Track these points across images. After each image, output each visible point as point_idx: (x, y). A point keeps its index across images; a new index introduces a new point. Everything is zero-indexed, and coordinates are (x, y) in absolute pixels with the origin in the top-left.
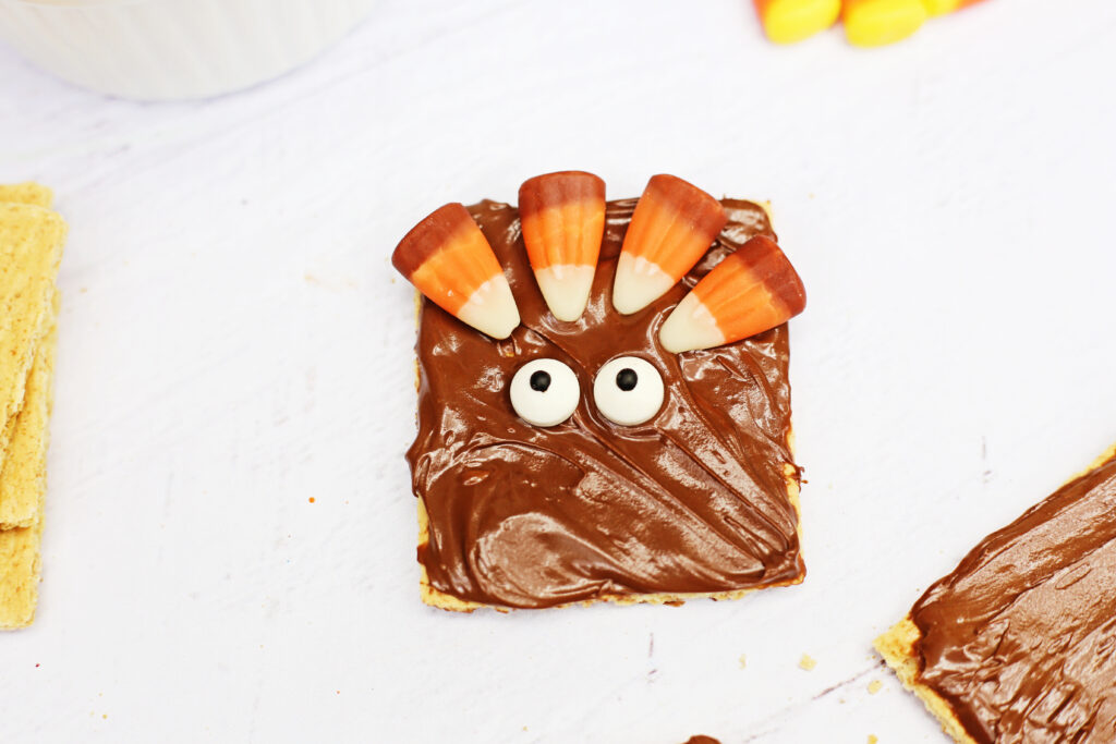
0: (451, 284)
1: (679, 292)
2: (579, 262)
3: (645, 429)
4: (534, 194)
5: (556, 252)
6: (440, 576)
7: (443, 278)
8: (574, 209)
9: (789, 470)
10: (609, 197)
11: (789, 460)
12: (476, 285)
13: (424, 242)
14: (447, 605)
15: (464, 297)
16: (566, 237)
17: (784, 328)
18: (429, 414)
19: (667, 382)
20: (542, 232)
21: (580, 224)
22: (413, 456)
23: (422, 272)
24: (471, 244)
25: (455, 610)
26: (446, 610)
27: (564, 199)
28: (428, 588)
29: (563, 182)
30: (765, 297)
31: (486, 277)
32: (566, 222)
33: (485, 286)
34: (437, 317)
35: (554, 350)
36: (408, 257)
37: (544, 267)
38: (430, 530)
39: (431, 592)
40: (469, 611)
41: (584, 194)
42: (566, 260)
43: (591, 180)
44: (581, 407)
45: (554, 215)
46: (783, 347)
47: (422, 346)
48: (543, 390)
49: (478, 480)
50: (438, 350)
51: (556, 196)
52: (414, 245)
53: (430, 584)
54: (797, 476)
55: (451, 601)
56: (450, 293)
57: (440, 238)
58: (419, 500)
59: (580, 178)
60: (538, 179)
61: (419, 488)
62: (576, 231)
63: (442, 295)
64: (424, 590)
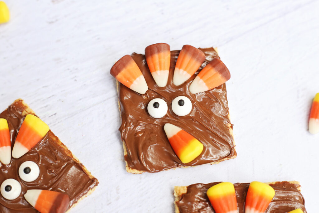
0: (128, 79)
1: (194, 76)
2: (164, 69)
3: (187, 117)
4: (150, 50)
5: (158, 67)
6: (132, 164)
7: (125, 77)
8: (162, 54)
9: (229, 125)
10: (172, 49)
11: (229, 122)
12: (135, 79)
13: (119, 67)
14: (134, 172)
15: (131, 82)
16: (160, 63)
17: (224, 84)
18: (124, 116)
19: (193, 102)
20: (153, 62)
21: (165, 58)
22: (121, 130)
23: (119, 76)
24: (133, 66)
25: (137, 173)
26: (134, 173)
27: (159, 51)
28: (128, 168)
29: (158, 47)
30: (219, 76)
31: (138, 76)
32: (160, 58)
33: (138, 79)
34: (123, 89)
35: (159, 96)
36: (115, 71)
37: (154, 72)
38: (127, 151)
39: (129, 168)
40: (141, 174)
41: (164, 50)
42: (161, 69)
43: (166, 45)
44: (168, 111)
45: (156, 56)
46: (224, 89)
47: (121, 97)
48: (157, 108)
49: (140, 135)
50: (125, 98)
51: (156, 51)
52: (117, 68)
53: (129, 166)
54: (232, 127)
55: (136, 171)
56: (127, 81)
57: (124, 66)
58: (124, 142)
59: (162, 45)
60: (150, 46)
61: (123, 139)
62: (163, 60)
63: (125, 82)
64: (127, 168)
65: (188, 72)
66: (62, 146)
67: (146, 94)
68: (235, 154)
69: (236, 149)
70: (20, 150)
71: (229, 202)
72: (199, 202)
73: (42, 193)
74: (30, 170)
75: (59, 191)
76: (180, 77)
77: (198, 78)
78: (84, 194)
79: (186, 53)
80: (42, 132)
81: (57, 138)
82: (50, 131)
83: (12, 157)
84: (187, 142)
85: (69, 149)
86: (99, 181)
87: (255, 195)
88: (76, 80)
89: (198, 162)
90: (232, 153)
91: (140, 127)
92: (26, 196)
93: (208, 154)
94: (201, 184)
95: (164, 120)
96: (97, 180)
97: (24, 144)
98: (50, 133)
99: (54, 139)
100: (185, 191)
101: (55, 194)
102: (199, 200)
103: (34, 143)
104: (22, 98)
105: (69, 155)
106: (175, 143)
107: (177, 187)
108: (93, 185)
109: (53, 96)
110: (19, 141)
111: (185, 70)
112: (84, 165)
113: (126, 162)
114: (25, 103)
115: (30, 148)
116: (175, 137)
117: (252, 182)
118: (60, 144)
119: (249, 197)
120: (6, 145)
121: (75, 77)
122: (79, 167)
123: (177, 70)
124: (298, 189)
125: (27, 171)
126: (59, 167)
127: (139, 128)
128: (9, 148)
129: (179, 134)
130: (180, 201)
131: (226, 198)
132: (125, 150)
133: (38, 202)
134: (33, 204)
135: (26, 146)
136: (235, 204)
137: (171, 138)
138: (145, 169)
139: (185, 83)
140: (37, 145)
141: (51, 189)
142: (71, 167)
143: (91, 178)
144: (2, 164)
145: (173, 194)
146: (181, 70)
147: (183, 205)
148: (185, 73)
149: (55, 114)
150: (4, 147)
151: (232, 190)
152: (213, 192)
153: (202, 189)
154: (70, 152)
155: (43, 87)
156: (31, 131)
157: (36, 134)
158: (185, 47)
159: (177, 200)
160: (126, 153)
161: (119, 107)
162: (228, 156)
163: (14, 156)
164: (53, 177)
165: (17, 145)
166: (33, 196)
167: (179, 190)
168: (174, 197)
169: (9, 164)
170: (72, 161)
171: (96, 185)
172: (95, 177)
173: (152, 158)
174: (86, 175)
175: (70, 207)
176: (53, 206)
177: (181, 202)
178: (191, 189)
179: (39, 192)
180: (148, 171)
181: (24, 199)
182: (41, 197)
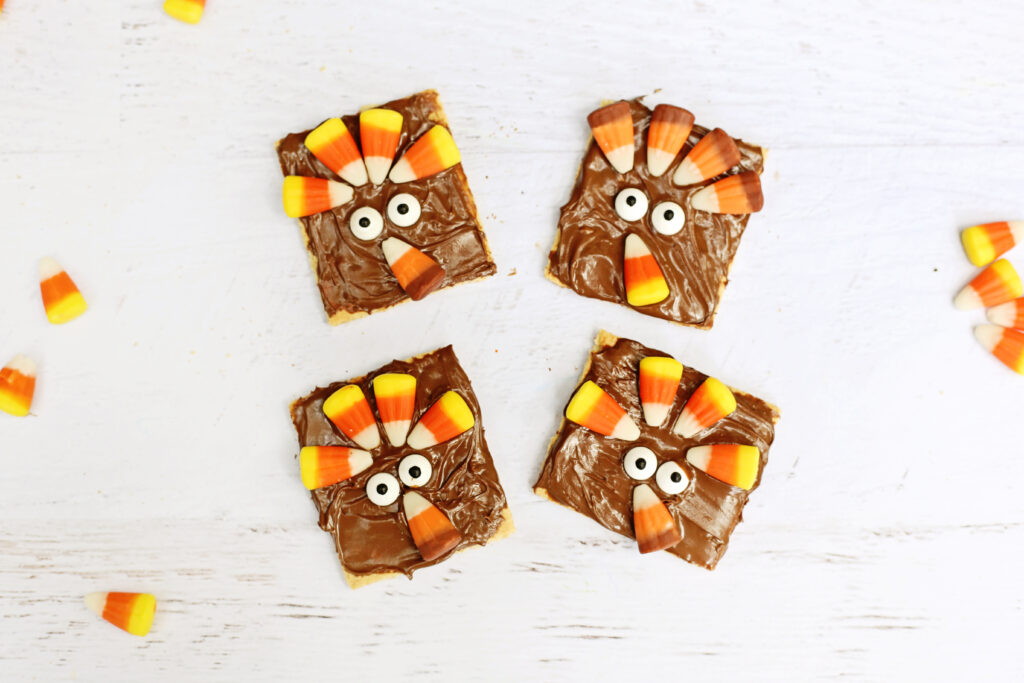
0: (609, 141)
1: (708, 182)
2: (669, 152)
3: (668, 239)
4: (662, 113)
5: (661, 143)
6: (556, 268)
7: (606, 136)
8: (677, 127)
9: (724, 279)
10: (696, 123)
11: (725, 275)
12: (620, 145)
13: (604, 116)
14: (554, 281)
15: (611, 148)
16: (668, 138)
17: (748, 216)
18: (577, 192)
19: (687, 221)
20: (658, 132)
21: (679, 134)
22: (563, 210)
23: (598, 130)
24: (625, 124)
25: (557, 285)
26: (552, 283)
27: (675, 120)
29: (677, 112)
30: (745, 201)
31: (625, 144)
32: (671, 131)
33: (623, 148)
34: (595, 149)
35: (642, 187)
36: (595, 119)
37: (653, 148)
38: (559, 246)
39: (549, 273)
40: (562, 288)
41: (684, 122)
42: (664, 148)
43: (689, 115)
44: (645, 217)
45: (667, 127)
46: (744, 223)
47: (587, 160)
48: (631, 205)
49: (588, 232)
50: (592, 166)
51: (671, 117)
52: (600, 117)
53: (550, 270)
54: (726, 283)
55: (557, 281)
56: (606, 144)
57: (613, 118)
58: (559, 230)
59: (684, 114)
60: (666, 106)
61: (560, 226)
62: (673, 137)
63: (603, 143)
64: (546, 271)
65: (703, 173)
66: (467, 193)
67: (625, 175)
68: (710, 324)
69: (716, 319)
70: (404, 173)
71: (665, 391)
72: (624, 368)
73: (411, 251)
74: (407, 210)
75: (434, 259)
76: (688, 173)
77: (712, 188)
78: (468, 279)
79: (713, 143)
80: (448, 162)
81: (465, 179)
82: (459, 164)
83: (388, 177)
84: (649, 276)
85: (476, 203)
86: (498, 269)
87: (704, 398)
88: (531, 99)
89: (651, 310)
90: (706, 322)
91: (593, 220)
92: (385, 244)
93: (670, 306)
94: (640, 344)
95: (633, 228)
96: (495, 267)
97: (415, 167)
98: (458, 167)
99: (461, 178)
100: (612, 343)
101: (428, 262)
102: (624, 365)
103: (429, 172)
104: (438, 91)
105: (471, 211)
106: (630, 269)
107: (603, 332)
108: (488, 272)
109: (487, 107)
110: (409, 159)
111: (700, 167)
112: (488, 236)
113: (549, 261)
114: (440, 100)
115: (420, 176)
116: (635, 260)
117: (714, 379)
118: (465, 188)
119: (696, 396)
120: (387, 156)
121: (533, 93)
122: (480, 237)
123: (687, 159)
124: (774, 420)
125: (403, 209)
126: (450, 223)
127: (590, 222)
128: (389, 162)
129: (643, 259)
130: (599, 353)
131: (662, 383)
132: (556, 243)
133: (399, 263)
134: (391, 261)
135: (416, 171)
136: (672, 395)
137: (629, 261)
138: (570, 285)
139: (691, 186)
140: (432, 178)
141: (425, 250)
142: (467, 231)
143: (489, 261)
144: (369, 180)
145: (595, 338)
146: (694, 166)
147: (600, 361)
148: (698, 171)
149: (478, 137)
150: (383, 159)
151: (677, 374)
152: (650, 365)
153: (637, 353)
154: (474, 207)
155: (478, 86)
156: (432, 153)
157: (437, 161)
158: (717, 131)
159: (596, 350)
160: (554, 249)
161: (577, 173)
162: (699, 324)
163: (392, 177)
164: (435, 235)
165: (403, 163)
166: (395, 251)
167: (605, 338)
168: (594, 343)
169: (378, 186)
170: (472, 224)
171: (492, 274)
172: (495, 262)
173: (588, 273)
174: (484, 252)
175: (440, 288)
176: (418, 278)
177: (599, 356)
178: (623, 343)
179: (407, 248)
180: (574, 289)
181: (380, 246)
182: (406, 257)
